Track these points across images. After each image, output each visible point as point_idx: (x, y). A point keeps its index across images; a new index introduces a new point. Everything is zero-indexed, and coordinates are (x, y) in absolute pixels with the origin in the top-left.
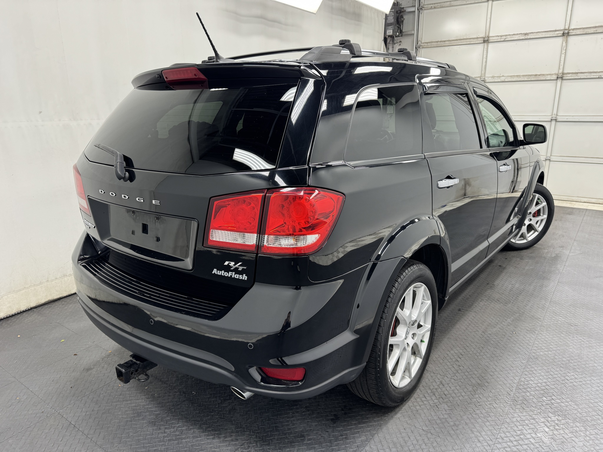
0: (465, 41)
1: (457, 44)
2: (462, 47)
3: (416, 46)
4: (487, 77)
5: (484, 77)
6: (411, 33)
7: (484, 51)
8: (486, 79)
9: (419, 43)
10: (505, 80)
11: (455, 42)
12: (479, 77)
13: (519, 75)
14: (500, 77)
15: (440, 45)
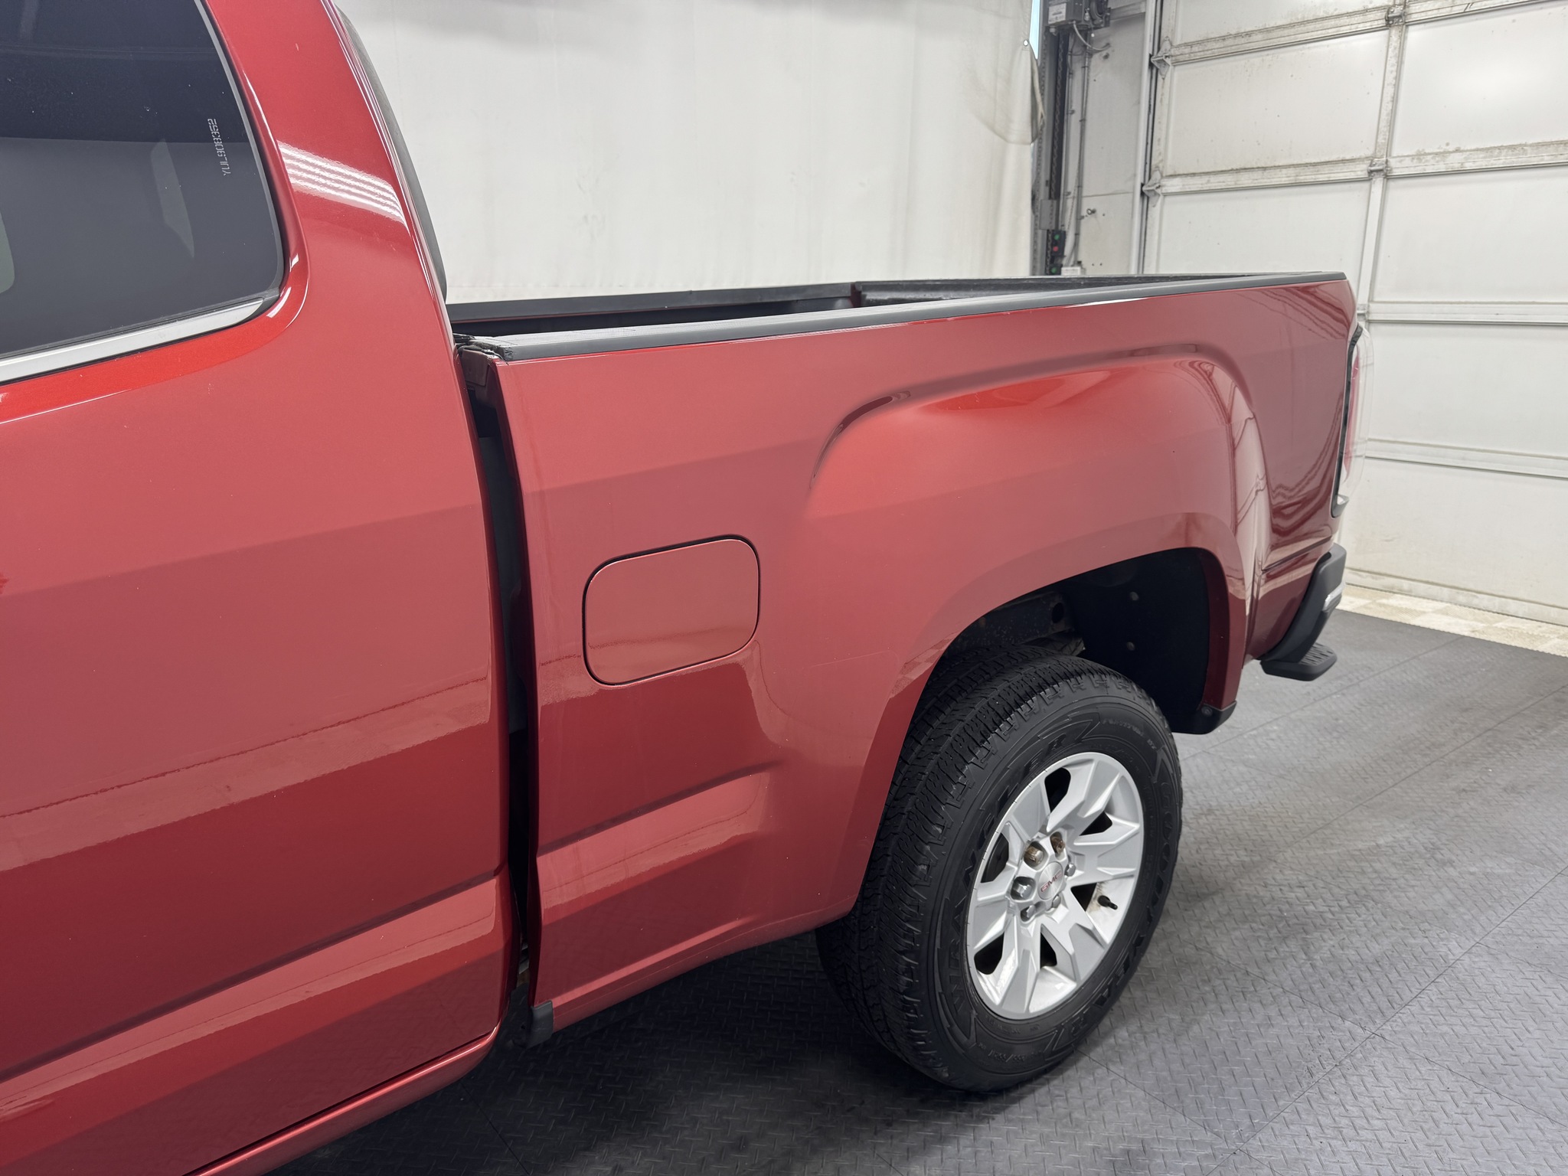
0: (1318, 25)
1: (1292, 39)
2: (1309, 48)
3: (1151, 56)
4: (1398, 157)
5: (1384, 159)
6: (1137, 12)
7: (1389, 58)
8: (1393, 163)
9: (1165, 46)
10: (1462, 164)
11: (1286, 32)
12: (1367, 158)
13: (1520, 145)
14: (1444, 154)
15: (1234, 49)
